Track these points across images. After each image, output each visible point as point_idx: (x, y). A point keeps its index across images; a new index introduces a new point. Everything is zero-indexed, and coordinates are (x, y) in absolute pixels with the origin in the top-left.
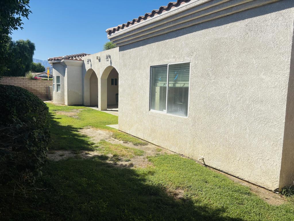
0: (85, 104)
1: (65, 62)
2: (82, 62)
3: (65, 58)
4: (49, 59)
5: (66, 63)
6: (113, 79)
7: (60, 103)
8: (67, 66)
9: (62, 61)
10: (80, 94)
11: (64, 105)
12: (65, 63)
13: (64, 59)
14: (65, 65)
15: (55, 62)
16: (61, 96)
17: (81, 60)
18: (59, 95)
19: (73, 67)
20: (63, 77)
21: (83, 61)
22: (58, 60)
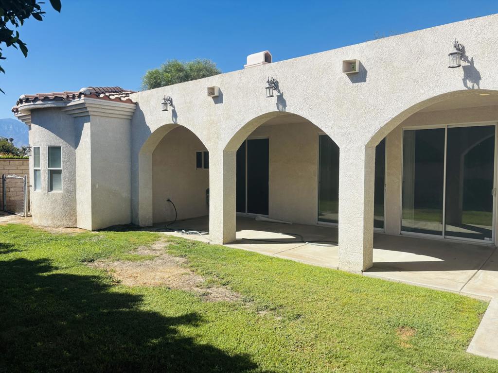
0: (141, 224)
1: (86, 105)
2: (132, 106)
3: (88, 93)
4: (22, 97)
5: (88, 109)
6: (201, 153)
7: (59, 223)
8: (91, 117)
9: (77, 101)
10: (126, 194)
11: (76, 229)
12: (86, 108)
13: (85, 95)
14: (86, 114)
15: (46, 106)
16: (65, 205)
17: (130, 101)
18: (56, 200)
19: (107, 119)
20: (72, 148)
21: (136, 104)
22: (57, 99)
